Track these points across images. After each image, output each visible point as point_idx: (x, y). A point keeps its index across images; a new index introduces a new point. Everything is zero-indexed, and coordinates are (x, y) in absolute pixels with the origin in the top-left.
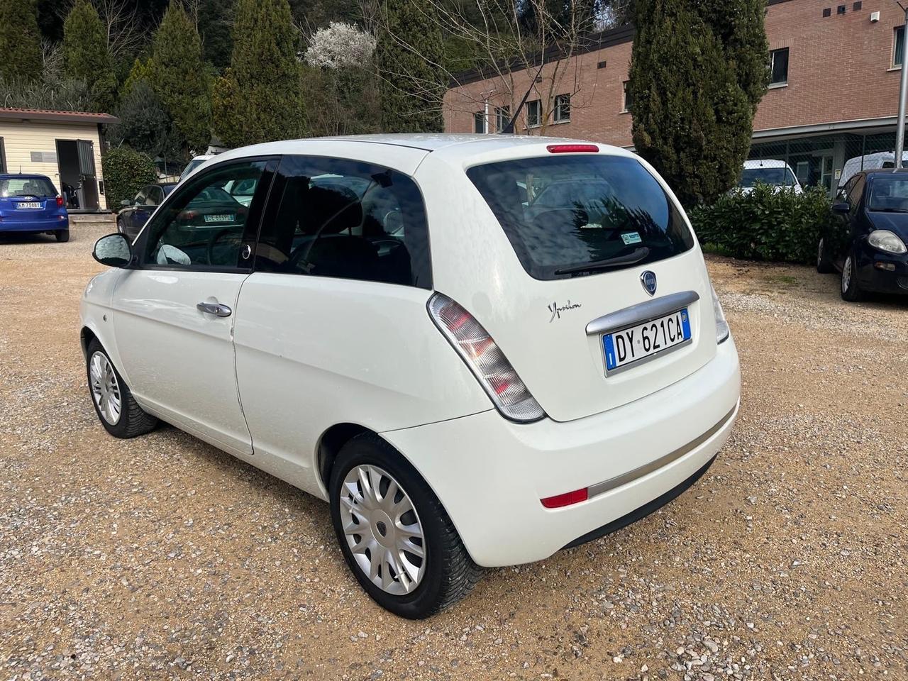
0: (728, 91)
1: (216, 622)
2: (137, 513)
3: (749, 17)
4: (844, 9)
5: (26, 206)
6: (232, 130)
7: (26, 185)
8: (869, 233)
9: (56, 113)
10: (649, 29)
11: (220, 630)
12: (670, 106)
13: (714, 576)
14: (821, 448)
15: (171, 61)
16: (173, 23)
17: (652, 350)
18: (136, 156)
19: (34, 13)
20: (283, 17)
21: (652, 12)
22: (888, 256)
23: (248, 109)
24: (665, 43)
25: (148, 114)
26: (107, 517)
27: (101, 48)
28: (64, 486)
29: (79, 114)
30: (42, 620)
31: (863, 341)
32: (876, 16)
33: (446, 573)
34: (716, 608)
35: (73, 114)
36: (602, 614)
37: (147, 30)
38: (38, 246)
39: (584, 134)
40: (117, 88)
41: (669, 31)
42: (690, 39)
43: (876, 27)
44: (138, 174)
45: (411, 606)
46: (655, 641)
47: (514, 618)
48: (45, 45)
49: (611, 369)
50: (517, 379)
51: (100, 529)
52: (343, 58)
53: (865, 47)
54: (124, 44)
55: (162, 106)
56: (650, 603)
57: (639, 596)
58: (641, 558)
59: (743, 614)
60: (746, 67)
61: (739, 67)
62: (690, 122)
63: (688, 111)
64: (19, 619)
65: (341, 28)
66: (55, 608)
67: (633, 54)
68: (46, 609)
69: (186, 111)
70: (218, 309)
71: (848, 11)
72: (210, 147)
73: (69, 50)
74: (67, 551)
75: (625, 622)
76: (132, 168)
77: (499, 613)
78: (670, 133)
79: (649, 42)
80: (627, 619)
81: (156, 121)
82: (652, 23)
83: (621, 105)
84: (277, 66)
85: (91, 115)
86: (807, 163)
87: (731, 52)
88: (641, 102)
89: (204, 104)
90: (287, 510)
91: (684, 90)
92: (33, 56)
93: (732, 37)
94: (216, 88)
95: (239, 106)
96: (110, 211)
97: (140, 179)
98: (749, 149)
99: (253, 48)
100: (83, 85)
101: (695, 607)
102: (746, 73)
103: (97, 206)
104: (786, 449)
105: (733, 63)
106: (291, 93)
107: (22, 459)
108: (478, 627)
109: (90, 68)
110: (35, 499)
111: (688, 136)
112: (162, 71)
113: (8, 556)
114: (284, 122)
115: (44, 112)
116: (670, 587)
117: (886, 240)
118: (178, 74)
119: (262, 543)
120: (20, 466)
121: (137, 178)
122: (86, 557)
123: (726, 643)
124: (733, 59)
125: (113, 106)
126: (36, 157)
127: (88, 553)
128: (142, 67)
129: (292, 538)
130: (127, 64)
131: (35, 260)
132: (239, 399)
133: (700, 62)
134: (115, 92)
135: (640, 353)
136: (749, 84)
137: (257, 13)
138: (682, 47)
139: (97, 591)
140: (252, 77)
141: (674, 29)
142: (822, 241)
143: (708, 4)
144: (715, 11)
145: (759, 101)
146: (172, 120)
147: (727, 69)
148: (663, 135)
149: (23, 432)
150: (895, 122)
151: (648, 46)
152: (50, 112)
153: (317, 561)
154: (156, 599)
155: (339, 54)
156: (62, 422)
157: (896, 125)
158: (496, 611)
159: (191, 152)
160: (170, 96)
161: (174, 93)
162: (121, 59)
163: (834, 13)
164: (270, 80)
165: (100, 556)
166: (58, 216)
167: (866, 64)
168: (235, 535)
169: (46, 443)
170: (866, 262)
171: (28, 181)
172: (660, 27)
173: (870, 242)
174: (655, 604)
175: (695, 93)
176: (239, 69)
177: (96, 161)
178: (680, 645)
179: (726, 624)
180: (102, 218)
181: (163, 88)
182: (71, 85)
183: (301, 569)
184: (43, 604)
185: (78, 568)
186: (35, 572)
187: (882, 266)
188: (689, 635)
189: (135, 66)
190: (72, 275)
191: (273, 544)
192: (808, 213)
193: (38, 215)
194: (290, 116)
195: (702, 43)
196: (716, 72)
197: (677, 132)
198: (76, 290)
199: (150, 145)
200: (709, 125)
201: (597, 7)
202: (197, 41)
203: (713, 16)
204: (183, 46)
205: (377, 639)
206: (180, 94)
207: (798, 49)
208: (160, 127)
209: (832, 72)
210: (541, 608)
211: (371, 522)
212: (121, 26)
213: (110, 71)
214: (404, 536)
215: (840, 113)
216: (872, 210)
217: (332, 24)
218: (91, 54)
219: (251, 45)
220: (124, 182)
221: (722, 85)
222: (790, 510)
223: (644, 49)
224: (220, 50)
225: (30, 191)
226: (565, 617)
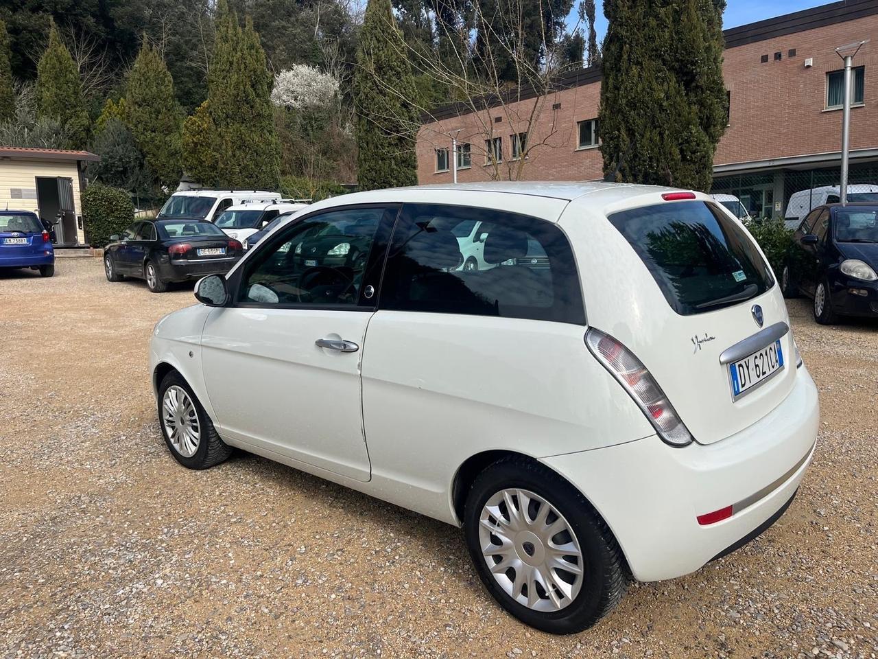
0: (691, 133)
1: (372, 644)
2: (246, 542)
3: (709, 65)
4: (780, 55)
5: (13, 241)
6: (201, 166)
7: (10, 221)
8: (840, 263)
9: (29, 150)
10: (617, 76)
11: (379, 651)
12: (638, 146)
13: (817, 583)
14: (859, 461)
15: (144, 101)
16: (147, 65)
17: (762, 377)
18: (114, 192)
19: (7, 53)
20: (257, 61)
21: (619, 61)
22: (860, 284)
23: (224, 147)
24: (632, 89)
25: (121, 151)
26: (218, 546)
27: (75, 88)
28: (160, 518)
29: (53, 151)
30: (197, 652)
31: (852, 362)
32: (810, 62)
33: (607, 589)
34: (831, 611)
35: (47, 151)
36: (733, 623)
37: (117, 71)
38: (24, 281)
39: (542, 170)
40: (90, 125)
41: (636, 78)
42: (655, 85)
43: (809, 72)
44: (117, 210)
45: (564, 621)
46: (791, 644)
47: (653, 630)
48: (16, 84)
49: (737, 394)
50: (669, 406)
51: (216, 558)
52: (306, 98)
53: (800, 90)
54: (94, 84)
55: (135, 144)
56: (771, 610)
57: (759, 605)
58: (746, 569)
59: (856, 615)
60: (706, 111)
61: (700, 111)
62: (658, 161)
63: (656, 150)
64: (173, 651)
65: (303, 70)
66: (206, 638)
67: (601, 98)
68: (197, 640)
69: (158, 148)
70: (345, 345)
71: (784, 56)
72: (181, 183)
73: (43, 90)
74: (193, 582)
75: (756, 629)
76: (111, 203)
77: (638, 626)
78: (640, 171)
79: (617, 88)
80: (757, 626)
81: (130, 158)
82: (619, 70)
83: (576, 143)
84: (252, 107)
85: (64, 152)
86: (749, 196)
87: (693, 97)
88: (611, 142)
89: (177, 141)
90: (392, 535)
91: (651, 132)
92: (5, 95)
93: (694, 84)
94: (185, 126)
95: (214, 143)
96: (88, 245)
97: (119, 214)
98: (711, 186)
99: (228, 90)
100: (56, 124)
101: (812, 612)
102: (707, 116)
103: (76, 241)
104: (830, 464)
105: (695, 108)
106: (265, 131)
107: (103, 493)
108: (624, 640)
109: (63, 107)
110: (136, 533)
111: (656, 173)
112: (135, 110)
113: (134, 590)
114: (259, 158)
115: (18, 149)
116: (782, 596)
117: (858, 269)
118: (150, 113)
119: (381, 567)
120: (105, 500)
121: (116, 213)
122: (215, 586)
123: (852, 642)
124: (695, 103)
125: (86, 144)
126: (16, 194)
127: (215, 582)
128: (114, 107)
129: (409, 561)
130: (97, 103)
131: (26, 295)
132: (363, 430)
133: (666, 106)
134: (88, 130)
135: (755, 380)
136: (709, 127)
137: (232, 56)
138: (648, 93)
139: (240, 620)
140: (227, 117)
141: (640, 76)
142: (786, 269)
143: (671, 54)
144: (677, 60)
145: (717, 141)
146: (144, 157)
147: (689, 113)
148: (633, 172)
149: (92, 466)
150: (839, 157)
151: (616, 92)
152: (24, 149)
153: (443, 583)
154: (302, 624)
155: (302, 94)
156: (127, 456)
157: (840, 159)
158: (633, 624)
159: (163, 187)
160: (143, 134)
161: (147, 131)
162: (90, 98)
163: (771, 58)
164: (245, 120)
165: (227, 585)
166: (44, 252)
167: (801, 105)
168: (352, 560)
169: (121, 477)
170: (839, 289)
171: (11, 217)
172: (627, 74)
173: (842, 270)
174: (776, 611)
175: (661, 134)
176: (214, 109)
177: (75, 197)
178: (814, 646)
179: (846, 624)
180: (81, 253)
181: (136, 126)
182: (45, 123)
183: (431, 591)
184: (191, 636)
185: (211, 598)
186: (169, 604)
187: (854, 292)
188: (817, 636)
189: (108, 105)
190: (68, 309)
191: (393, 568)
192: (770, 243)
193: (24, 250)
194: (264, 153)
195: (666, 88)
196: (679, 116)
197: (646, 169)
198: (79, 325)
199: (123, 181)
200: (675, 163)
201: (542, 53)
202: (169, 82)
203: (677, 65)
204: (156, 87)
205: (534, 655)
206: (152, 132)
207: (739, 93)
208: (133, 164)
209: (771, 114)
210: (675, 620)
211: (515, 543)
212: (91, 66)
213: (83, 111)
214: (558, 555)
215: (779, 150)
216: (839, 241)
217: (295, 67)
218: (65, 94)
219: (227, 87)
220: (103, 217)
221: (686, 126)
222: (858, 520)
223: (612, 94)
224: (186, 91)
225: (15, 227)
226: (700, 627)
